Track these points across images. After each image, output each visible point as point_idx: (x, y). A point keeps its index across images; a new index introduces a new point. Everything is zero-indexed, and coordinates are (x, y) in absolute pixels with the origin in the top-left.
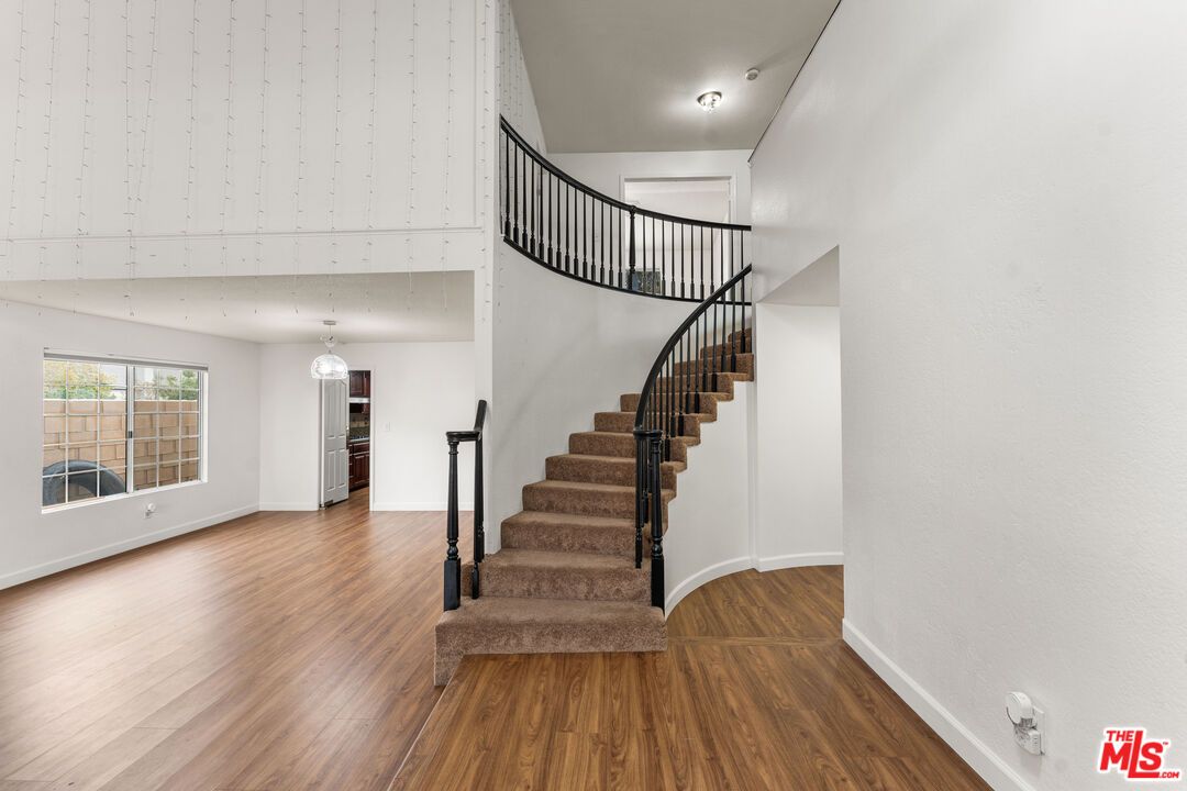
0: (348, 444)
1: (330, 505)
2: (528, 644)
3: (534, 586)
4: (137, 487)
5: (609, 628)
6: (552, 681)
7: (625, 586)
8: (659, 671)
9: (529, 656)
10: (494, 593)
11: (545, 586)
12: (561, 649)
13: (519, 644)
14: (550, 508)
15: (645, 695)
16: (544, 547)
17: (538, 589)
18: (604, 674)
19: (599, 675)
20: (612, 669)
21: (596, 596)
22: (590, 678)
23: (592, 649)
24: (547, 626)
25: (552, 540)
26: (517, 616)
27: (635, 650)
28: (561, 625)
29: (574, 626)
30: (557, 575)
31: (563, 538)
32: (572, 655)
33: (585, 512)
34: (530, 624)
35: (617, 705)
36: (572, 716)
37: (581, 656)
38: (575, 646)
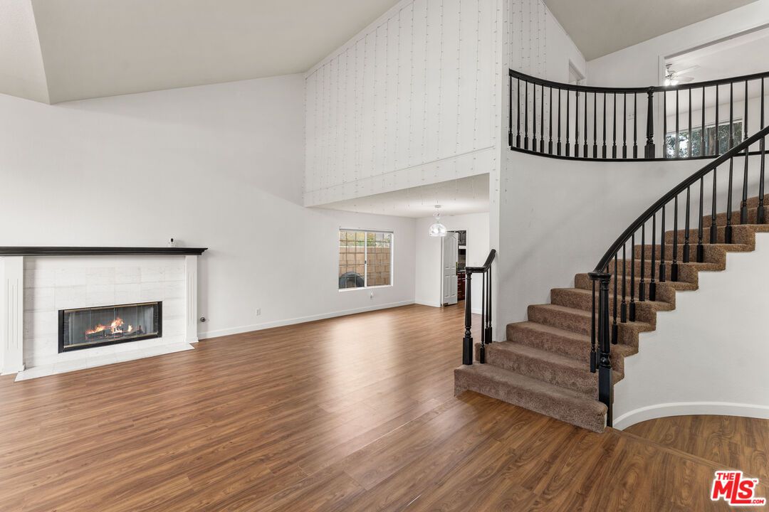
0: (457, 272)
1: (446, 305)
2: (502, 395)
3: (516, 365)
4: (368, 285)
5: (555, 402)
6: (507, 417)
7: (580, 382)
8: (584, 441)
9: (502, 402)
10: (493, 363)
11: (523, 368)
12: (522, 405)
13: (497, 393)
14: (545, 322)
15: (563, 446)
16: (532, 345)
17: (519, 368)
18: (542, 428)
19: (539, 427)
20: (550, 427)
21: (557, 382)
22: (531, 426)
23: (544, 413)
24: (514, 388)
25: (538, 342)
26: (498, 378)
27: (575, 424)
28: (523, 390)
29: (532, 394)
30: (531, 362)
31: (545, 341)
32: (529, 411)
33: (569, 328)
34: (505, 384)
35: (538, 443)
36: (506, 436)
37: (535, 413)
38: (531, 406)
